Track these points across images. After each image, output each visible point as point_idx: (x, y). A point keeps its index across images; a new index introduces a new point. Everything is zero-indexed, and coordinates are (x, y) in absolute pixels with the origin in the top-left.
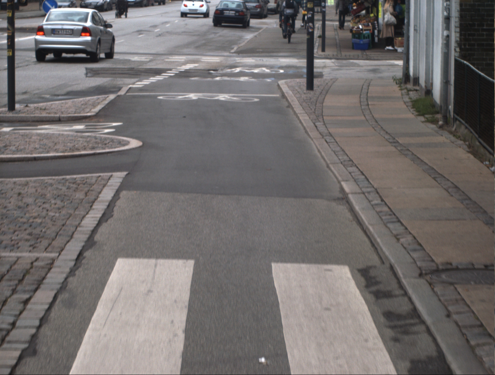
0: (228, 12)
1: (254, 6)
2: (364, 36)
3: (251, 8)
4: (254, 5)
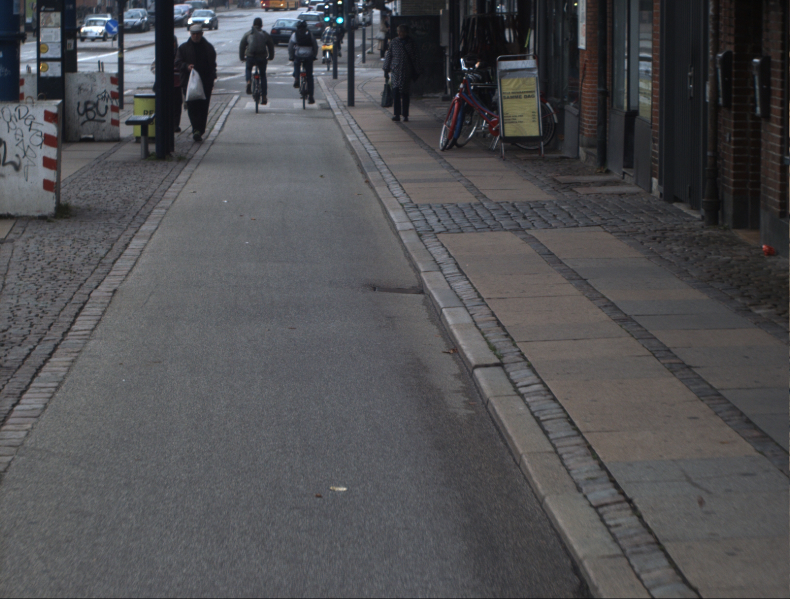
0: (285, 31)
1: (313, 25)
3: (311, 27)
4: (315, 23)
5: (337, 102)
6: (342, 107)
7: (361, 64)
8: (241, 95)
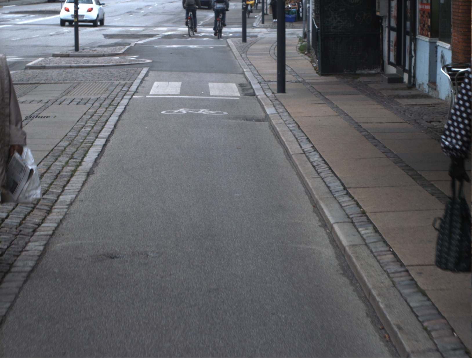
5: (260, 83)
6: (270, 94)
7: (261, 24)
8: (151, 67)
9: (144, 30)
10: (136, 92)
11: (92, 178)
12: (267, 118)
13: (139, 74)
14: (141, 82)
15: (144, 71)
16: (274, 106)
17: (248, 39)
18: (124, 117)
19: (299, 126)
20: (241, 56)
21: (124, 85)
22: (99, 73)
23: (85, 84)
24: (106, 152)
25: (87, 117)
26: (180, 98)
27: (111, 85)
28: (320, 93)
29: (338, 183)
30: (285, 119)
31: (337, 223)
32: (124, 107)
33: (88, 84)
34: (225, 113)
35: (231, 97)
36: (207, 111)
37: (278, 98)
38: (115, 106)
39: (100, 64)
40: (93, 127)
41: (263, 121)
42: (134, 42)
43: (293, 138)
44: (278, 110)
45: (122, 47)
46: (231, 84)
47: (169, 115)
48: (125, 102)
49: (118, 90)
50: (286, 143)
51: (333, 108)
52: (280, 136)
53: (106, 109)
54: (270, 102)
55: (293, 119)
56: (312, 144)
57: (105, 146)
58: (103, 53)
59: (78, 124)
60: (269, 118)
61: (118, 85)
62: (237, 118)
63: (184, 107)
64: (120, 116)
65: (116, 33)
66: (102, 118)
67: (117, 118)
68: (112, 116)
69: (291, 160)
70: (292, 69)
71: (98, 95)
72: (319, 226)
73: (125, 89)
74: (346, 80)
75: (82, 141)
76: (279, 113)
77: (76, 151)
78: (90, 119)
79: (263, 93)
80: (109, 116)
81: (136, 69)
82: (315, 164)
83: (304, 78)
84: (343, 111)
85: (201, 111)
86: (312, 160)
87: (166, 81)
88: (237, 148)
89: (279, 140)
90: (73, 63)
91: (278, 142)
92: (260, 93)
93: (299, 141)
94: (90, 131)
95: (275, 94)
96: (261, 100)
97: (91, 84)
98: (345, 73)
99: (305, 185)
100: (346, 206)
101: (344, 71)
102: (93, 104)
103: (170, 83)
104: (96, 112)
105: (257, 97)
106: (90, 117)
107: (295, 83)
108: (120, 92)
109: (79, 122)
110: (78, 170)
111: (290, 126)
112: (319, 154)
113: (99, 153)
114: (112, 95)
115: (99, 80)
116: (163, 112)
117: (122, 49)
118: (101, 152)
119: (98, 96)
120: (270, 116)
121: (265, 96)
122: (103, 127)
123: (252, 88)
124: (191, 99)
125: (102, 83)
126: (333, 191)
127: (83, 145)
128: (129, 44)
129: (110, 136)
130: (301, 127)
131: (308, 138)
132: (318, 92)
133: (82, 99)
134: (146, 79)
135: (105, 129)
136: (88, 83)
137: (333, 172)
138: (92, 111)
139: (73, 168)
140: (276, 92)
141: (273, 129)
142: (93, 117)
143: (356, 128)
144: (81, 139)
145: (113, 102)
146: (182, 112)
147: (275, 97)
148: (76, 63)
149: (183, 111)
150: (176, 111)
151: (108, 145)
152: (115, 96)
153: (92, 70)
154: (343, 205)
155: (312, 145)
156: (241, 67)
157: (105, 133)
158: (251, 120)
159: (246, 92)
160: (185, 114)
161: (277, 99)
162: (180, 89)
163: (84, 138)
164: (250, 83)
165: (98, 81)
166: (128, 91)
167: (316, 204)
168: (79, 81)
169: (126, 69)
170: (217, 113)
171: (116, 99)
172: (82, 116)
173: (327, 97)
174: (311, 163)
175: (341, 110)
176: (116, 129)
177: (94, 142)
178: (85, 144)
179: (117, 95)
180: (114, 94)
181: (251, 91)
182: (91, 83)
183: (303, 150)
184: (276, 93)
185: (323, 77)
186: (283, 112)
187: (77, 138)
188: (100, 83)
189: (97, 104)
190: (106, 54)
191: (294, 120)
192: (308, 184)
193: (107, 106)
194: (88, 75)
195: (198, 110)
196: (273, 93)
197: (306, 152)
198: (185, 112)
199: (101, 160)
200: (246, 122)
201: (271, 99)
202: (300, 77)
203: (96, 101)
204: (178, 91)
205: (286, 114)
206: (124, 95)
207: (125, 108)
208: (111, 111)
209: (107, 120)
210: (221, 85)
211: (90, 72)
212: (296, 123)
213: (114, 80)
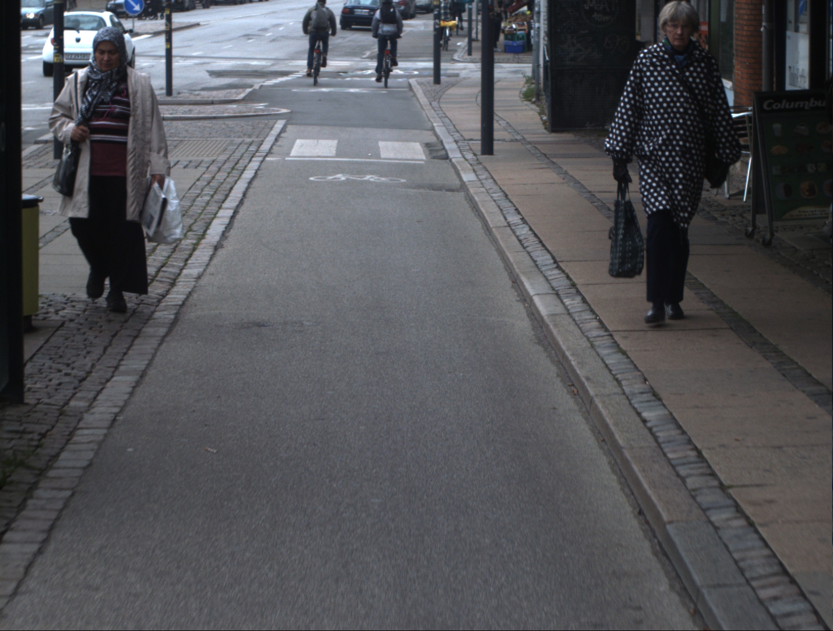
0: (360, 10)
2: (518, 37)
7: (467, 57)
8: (290, 119)
9: (273, 65)
10: (269, 153)
11: (221, 252)
12: (463, 187)
13: (272, 128)
14: (276, 140)
15: (279, 125)
16: (474, 171)
17: (443, 78)
18: (255, 183)
19: (506, 196)
20: (431, 104)
21: (251, 144)
22: (211, 127)
23: (191, 142)
24: (236, 224)
25: (203, 184)
26: (336, 162)
27: (231, 143)
28: (545, 155)
29: (549, 256)
30: (488, 188)
31: (538, 294)
32: (254, 172)
33: (195, 142)
34: (403, 181)
35: (412, 160)
36: (376, 178)
37: (481, 161)
38: (240, 170)
39: (210, 115)
40: (212, 196)
41: (458, 191)
42: (257, 83)
43: (497, 209)
44: (480, 177)
45: (240, 90)
46: (413, 144)
47: (321, 182)
48: (254, 165)
49: (242, 149)
50: (485, 215)
51: (560, 174)
52: (478, 207)
53: (229, 173)
54: (469, 165)
55: (500, 187)
56: (521, 215)
57: (233, 217)
58: (211, 99)
59: (190, 191)
60: (466, 186)
61: (241, 144)
62: (419, 187)
63: (342, 172)
64: (250, 183)
65: (229, 69)
66: (224, 185)
67: (246, 185)
68: (238, 182)
69: (490, 235)
70: (508, 123)
71: (212, 156)
72: (517, 301)
73: (253, 148)
74: (588, 138)
75: (200, 211)
76: (480, 180)
77: (195, 223)
78: (206, 185)
79: (459, 155)
80: (234, 183)
81: (266, 121)
82: (521, 238)
83: (526, 136)
84: (574, 178)
85: (368, 177)
86: (518, 233)
87: (313, 138)
88: (418, 221)
89: (477, 213)
90: (166, 112)
91: (475, 215)
92: (455, 156)
93: (505, 212)
94: (210, 200)
95: (478, 157)
96: (456, 163)
97: (200, 142)
98: (589, 128)
99: (505, 261)
100: (553, 279)
101: (587, 125)
102: (208, 168)
103: (320, 141)
104: (213, 178)
105: (451, 161)
106: (206, 183)
107: (510, 141)
108: (245, 152)
109: (192, 189)
110: (201, 244)
111: (494, 195)
112: (530, 227)
113: (226, 225)
114: (234, 156)
115: (211, 136)
116: (312, 179)
117: (241, 93)
118: (228, 224)
119: (214, 158)
120: (467, 183)
121: (462, 159)
122: (227, 196)
123: (444, 148)
124: (353, 163)
125: (217, 141)
126: (539, 265)
127: (202, 216)
128: (251, 86)
129: (238, 207)
130: (509, 197)
131: (517, 209)
132: (543, 153)
133: (190, 162)
134: (283, 135)
135: (229, 199)
136: (195, 140)
137: (543, 246)
138: (207, 176)
139: (194, 242)
140: (479, 153)
141: (470, 200)
142: (211, 184)
143: (587, 197)
144: (199, 209)
145: (238, 165)
146: (339, 179)
147: (478, 160)
148: (171, 112)
149: (342, 177)
150: (331, 178)
151: (238, 217)
152: (239, 158)
153: (200, 123)
154: (549, 278)
155: (521, 217)
156: (429, 120)
157: (231, 203)
158: (440, 189)
159: (435, 154)
160: (343, 181)
161: (480, 163)
162: (335, 149)
163: (203, 209)
164: (442, 142)
165: (211, 138)
166: (257, 151)
167: (516, 280)
168: (181, 138)
169: (251, 121)
170: (391, 180)
171: (241, 161)
172: (195, 183)
173: (554, 160)
174: (517, 237)
175: (571, 176)
176: (246, 198)
177: (217, 213)
178: (205, 215)
179: (241, 157)
180: (237, 155)
181: (443, 153)
182: (199, 140)
183: (508, 223)
184: (479, 155)
185: (553, 135)
186: (486, 179)
187: (192, 208)
188: (212, 141)
189: (213, 168)
190: (216, 101)
191: (501, 189)
192: (508, 259)
193: (229, 170)
194: (194, 129)
195: (363, 176)
196: (475, 155)
197: (512, 225)
198: (343, 179)
199: (230, 233)
200: (432, 191)
201: (471, 162)
202: (518, 134)
203: (212, 164)
204: (333, 152)
205: (491, 181)
206: (252, 157)
207: (256, 173)
208: (235, 176)
209: (231, 188)
210: (397, 144)
211: (197, 125)
212: (503, 191)
213: (234, 137)
